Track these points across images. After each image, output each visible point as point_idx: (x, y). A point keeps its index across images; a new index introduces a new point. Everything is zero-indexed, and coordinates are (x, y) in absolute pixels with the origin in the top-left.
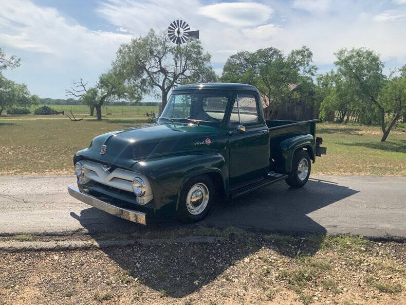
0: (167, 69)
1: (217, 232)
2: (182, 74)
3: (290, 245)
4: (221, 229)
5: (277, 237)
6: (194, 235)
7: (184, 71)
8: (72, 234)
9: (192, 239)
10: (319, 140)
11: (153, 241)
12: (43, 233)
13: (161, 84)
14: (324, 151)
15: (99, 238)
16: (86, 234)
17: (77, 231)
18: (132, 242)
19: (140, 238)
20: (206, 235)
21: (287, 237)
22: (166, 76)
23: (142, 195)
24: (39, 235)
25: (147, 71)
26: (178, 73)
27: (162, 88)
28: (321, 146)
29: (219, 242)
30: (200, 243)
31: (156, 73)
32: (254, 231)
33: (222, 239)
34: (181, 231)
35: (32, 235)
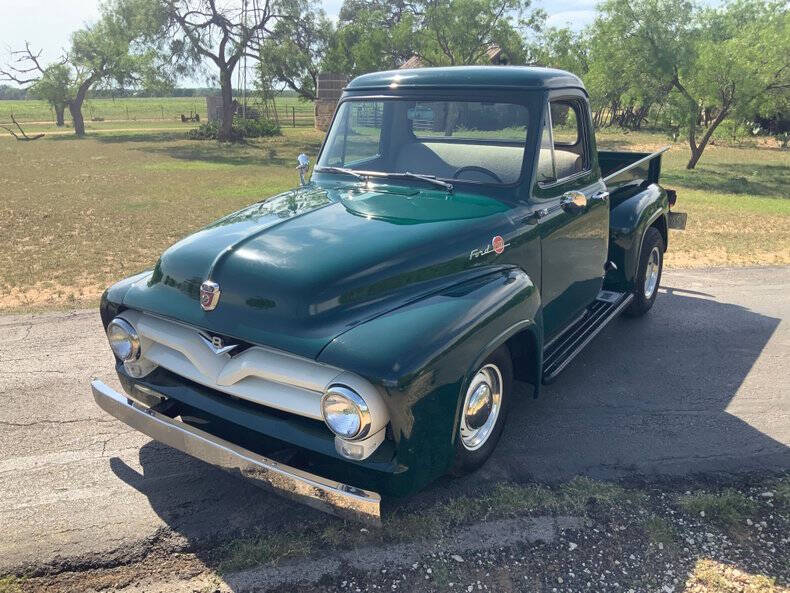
0: (228, 16)
1: (551, 502)
2: (262, 26)
3: (749, 522)
4: (554, 487)
5: (705, 498)
6: (490, 519)
7: (264, 22)
8: (144, 556)
10: (671, 197)
11: (389, 556)
12: (54, 564)
13: (216, 52)
14: (680, 220)
15: (228, 562)
16: (185, 550)
17: (156, 540)
18: (331, 566)
19: (346, 547)
20: (526, 514)
21: (729, 494)
22: (226, 32)
24: (41, 574)
25: (182, 21)
26: (251, 25)
27: (219, 61)
28: (674, 209)
29: (571, 535)
30: (523, 548)
31: (203, 26)
32: (642, 486)
33: (570, 522)
34: (456, 509)
35: (20, 576)
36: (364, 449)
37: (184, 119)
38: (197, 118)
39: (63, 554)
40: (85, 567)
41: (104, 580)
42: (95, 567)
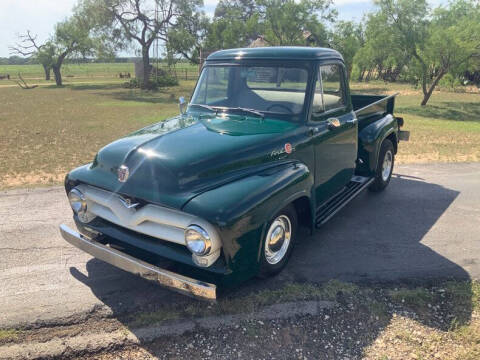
0: (147, 15)
1: (316, 293)
2: (167, 21)
3: (430, 305)
4: (319, 285)
5: (406, 292)
6: (282, 301)
7: (169, 18)
8: (87, 319)
9: (284, 310)
10: (400, 121)
11: (223, 321)
12: (37, 324)
13: (140, 36)
14: (405, 136)
15: (133, 323)
16: (109, 317)
17: (93, 311)
18: (190, 326)
19: (199, 316)
20: (301, 300)
21: (420, 290)
22: (146, 24)
23: (206, 252)
24: (29, 329)
25: (119, 17)
26: (161, 20)
27: (142, 41)
28: (402, 129)
29: (326, 311)
30: (299, 317)
31: (133, 20)
32: (369, 285)
33: (327, 304)
34: (262, 296)
35: (18, 329)
36: (208, 261)
37: (121, 76)
38: (129, 75)
39: (42, 318)
40: (53, 325)
41: (64, 332)
42: (59, 325)
